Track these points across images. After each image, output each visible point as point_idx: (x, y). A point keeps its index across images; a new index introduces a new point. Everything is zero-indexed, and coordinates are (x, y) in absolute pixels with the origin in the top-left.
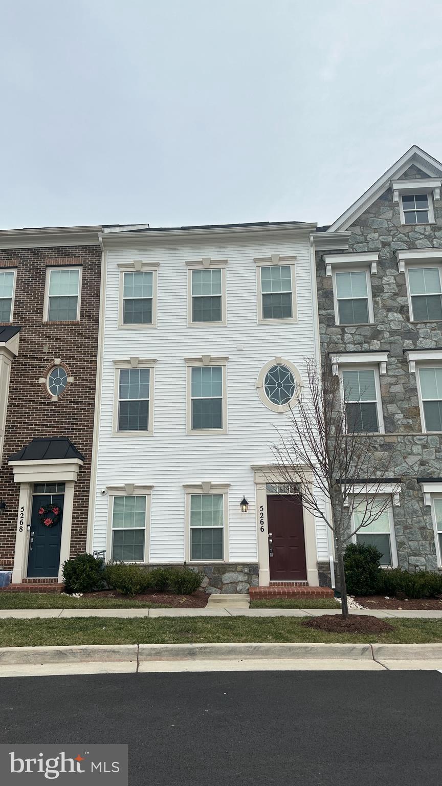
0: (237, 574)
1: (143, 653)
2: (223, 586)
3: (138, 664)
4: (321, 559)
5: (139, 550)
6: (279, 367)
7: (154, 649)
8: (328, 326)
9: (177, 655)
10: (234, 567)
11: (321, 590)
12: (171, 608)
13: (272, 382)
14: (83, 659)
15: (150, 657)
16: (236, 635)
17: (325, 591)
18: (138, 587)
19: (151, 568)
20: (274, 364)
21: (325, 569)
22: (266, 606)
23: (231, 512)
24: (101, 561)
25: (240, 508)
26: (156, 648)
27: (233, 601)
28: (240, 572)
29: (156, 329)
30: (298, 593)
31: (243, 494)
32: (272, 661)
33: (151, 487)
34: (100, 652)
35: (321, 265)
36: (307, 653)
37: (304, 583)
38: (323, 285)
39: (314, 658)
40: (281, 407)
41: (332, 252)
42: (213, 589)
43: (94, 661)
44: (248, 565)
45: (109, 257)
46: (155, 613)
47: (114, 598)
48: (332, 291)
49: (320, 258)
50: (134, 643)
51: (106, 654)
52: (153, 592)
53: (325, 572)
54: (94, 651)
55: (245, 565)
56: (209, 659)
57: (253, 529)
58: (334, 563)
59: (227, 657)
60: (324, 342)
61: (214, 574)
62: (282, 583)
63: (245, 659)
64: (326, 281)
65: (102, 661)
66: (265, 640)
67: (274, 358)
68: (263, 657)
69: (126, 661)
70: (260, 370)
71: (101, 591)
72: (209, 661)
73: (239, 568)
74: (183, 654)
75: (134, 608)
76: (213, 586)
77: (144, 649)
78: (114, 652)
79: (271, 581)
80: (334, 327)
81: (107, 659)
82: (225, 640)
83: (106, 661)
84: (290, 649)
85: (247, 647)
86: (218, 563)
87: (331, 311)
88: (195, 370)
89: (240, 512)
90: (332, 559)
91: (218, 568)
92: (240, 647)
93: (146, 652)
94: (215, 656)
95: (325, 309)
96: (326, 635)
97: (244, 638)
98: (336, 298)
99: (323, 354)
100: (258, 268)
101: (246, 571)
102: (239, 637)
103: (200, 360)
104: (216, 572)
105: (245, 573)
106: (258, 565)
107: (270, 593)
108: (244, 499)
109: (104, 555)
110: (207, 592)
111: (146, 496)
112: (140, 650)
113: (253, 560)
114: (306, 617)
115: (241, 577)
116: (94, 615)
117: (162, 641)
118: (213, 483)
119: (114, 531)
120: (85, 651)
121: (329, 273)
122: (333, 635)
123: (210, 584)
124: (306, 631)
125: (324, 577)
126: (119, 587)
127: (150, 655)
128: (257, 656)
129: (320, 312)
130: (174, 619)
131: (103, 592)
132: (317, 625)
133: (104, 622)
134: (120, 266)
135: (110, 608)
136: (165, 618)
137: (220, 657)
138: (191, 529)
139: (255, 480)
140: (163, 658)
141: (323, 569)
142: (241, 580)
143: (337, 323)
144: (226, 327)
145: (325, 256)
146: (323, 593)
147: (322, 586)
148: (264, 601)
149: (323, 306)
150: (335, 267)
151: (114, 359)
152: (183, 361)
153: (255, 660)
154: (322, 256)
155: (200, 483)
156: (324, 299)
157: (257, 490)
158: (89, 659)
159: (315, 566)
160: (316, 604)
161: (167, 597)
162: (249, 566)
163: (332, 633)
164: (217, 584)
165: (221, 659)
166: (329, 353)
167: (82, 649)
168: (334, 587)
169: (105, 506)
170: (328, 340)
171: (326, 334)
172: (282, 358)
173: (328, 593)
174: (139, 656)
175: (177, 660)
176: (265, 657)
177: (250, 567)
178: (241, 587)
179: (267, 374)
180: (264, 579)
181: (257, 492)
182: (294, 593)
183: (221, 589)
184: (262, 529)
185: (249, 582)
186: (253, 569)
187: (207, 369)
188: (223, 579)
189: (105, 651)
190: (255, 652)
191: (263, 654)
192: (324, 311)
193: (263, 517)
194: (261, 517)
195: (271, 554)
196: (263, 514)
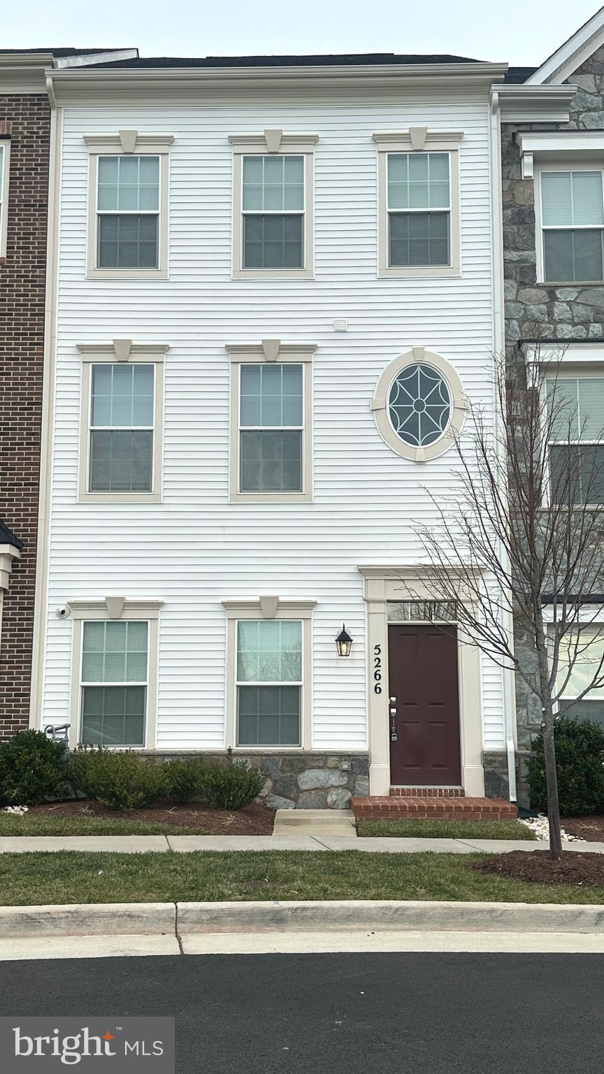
0: (327, 773)
1: (187, 919)
2: (301, 795)
3: (179, 940)
4: (490, 747)
5: (135, 727)
6: (419, 369)
7: (207, 911)
8: (522, 284)
9: (251, 922)
10: (320, 760)
11: (490, 804)
12: (208, 834)
13: (403, 399)
14: (71, 931)
15: (199, 926)
16: (355, 886)
17: (499, 806)
18: (141, 794)
19: (159, 759)
20: (410, 361)
21: (497, 765)
22: (390, 832)
23: (317, 656)
24: (62, 746)
25: (334, 648)
26: (211, 910)
27: (323, 822)
28: (334, 768)
29: (167, 281)
30: (449, 809)
31: (342, 622)
32: (430, 935)
33: (157, 605)
34: (104, 916)
35: (511, 154)
36: (495, 921)
37: (457, 791)
38: (514, 197)
39: (506, 931)
40: (421, 451)
41: (534, 127)
42: (280, 800)
43: (93, 934)
44: (349, 756)
45: (68, 121)
46: (184, 844)
47: (93, 815)
48: (533, 211)
49: (510, 139)
50: (167, 901)
51: (116, 920)
52: (168, 805)
53: (497, 771)
54: (93, 915)
55: (342, 756)
56: (311, 931)
57: (361, 688)
58: (516, 754)
59: (345, 926)
60: (512, 319)
61: (283, 771)
62: (414, 790)
63: (379, 930)
64: (521, 189)
65: (109, 933)
66: (413, 896)
67: (410, 349)
68: (412, 927)
69: (154, 933)
70: (380, 373)
71: (65, 801)
72: (312, 935)
73: (332, 762)
74: (262, 921)
75: (135, 834)
76: (280, 795)
77: (188, 911)
78: (130, 916)
79: (395, 787)
80: (534, 287)
81: (118, 930)
82: (337, 894)
83: (116, 933)
84: (463, 913)
85: (382, 908)
86: (291, 751)
87: (529, 253)
88: (247, 370)
89: (335, 656)
90: (511, 747)
91: (290, 761)
92: (369, 908)
93: (193, 916)
94: (323, 924)
95: (516, 249)
96: (526, 890)
97: (374, 892)
98: (540, 226)
99: (509, 344)
100: (382, 155)
101: (345, 766)
102: (362, 890)
103: (258, 349)
104: (286, 769)
105: (344, 771)
106: (368, 756)
107: (394, 808)
108: (344, 632)
109: (66, 733)
110: (269, 805)
111: (149, 621)
112: (180, 914)
113: (360, 747)
114: (475, 855)
115: (335, 779)
116: (69, 848)
117: (219, 897)
118: (281, 599)
119: (85, 689)
120: (75, 915)
121: (528, 172)
122: (537, 889)
123: (275, 791)
124: (486, 881)
125: (494, 780)
126: (103, 795)
127: (199, 922)
128: (400, 926)
129: (507, 253)
130: (226, 855)
131: (69, 804)
132: (504, 870)
133: (95, 861)
134: (89, 141)
135: (90, 835)
136: (208, 854)
137: (331, 927)
138: (238, 686)
139: (366, 593)
140: (224, 928)
141: (494, 765)
142: (334, 784)
143: (540, 279)
144: (313, 281)
145: (521, 135)
146: (495, 809)
147: (490, 798)
148: (383, 823)
149: (514, 242)
150: (541, 159)
151: (79, 343)
152: (223, 352)
153: (399, 933)
154: (514, 135)
155: (257, 599)
156: (515, 228)
157: (369, 613)
158: (84, 929)
159: (479, 761)
160: (484, 830)
161: (196, 813)
162: (351, 758)
163: (536, 885)
164: (289, 791)
165: (332, 930)
166: (520, 343)
167: (69, 912)
168: (513, 798)
169: (67, 640)
170: (521, 314)
171: (516, 301)
172: (427, 349)
173: (505, 809)
174: (179, 925)
175: (250, 931)
176: (416, 927)
177: (355, 760)
178: (335, 798)
179: (395, 382)
180: (379, 782)
181: (368, 618)
182: (440, 808)
183: (295, 800)
184: (377, 690)
185: (349, 787)
186: (358, 764)
187: (272, 368)
188: (300, 782)
189: (114, 915)
190: (397, 919)
191: (411, 922)
192: (514, 254)
193: (380, 666)
194: (376, 666)
195: (394, 736)
196: (379, 661)
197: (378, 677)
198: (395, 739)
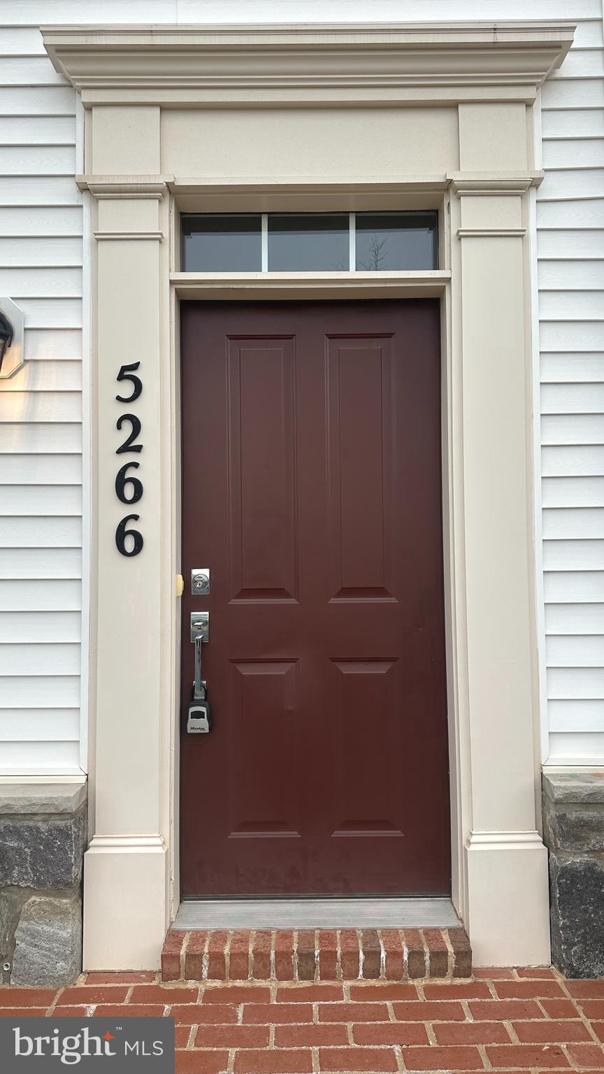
139: (87, 160)
157: (97, 240)
184: (129, 540)
193: (138, 449)
194: (125, 449)
195: (198, 715)
196: (137, 429)
197: (129, 492)
198: (200, 725)
